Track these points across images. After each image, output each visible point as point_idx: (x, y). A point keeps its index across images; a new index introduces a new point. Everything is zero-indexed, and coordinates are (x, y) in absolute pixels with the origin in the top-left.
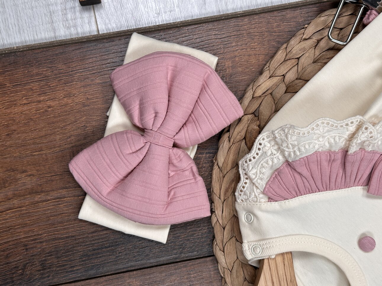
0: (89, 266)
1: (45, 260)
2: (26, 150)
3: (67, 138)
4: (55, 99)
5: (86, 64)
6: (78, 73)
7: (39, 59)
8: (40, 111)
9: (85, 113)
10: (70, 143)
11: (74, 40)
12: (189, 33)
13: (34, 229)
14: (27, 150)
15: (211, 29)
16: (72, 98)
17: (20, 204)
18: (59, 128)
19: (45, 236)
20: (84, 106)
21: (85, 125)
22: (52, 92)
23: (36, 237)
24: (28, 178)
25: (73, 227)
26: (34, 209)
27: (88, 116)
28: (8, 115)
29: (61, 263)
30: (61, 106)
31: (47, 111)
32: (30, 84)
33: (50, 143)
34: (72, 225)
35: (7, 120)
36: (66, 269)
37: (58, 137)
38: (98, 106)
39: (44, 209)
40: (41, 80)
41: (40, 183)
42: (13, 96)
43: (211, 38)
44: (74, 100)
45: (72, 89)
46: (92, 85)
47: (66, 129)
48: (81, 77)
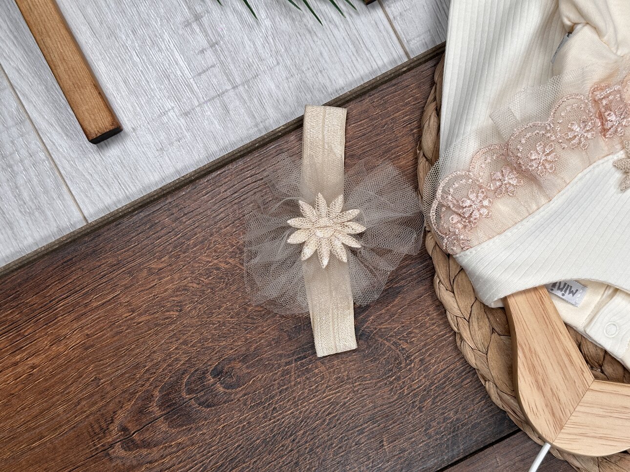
2: (19, 443)
3: (76, 406)
4: (38, 352)
8: (21, 378)
10: (82, 413)
11: (39, 253)
12: (211, 186)
15: (243, 169)
16: (63, 342)
20: (86, 349)
21: (96, 378)
27: (97, 361)
31: (31, 374)
37: (61, 409)
38: (108, 342)
43: (248, 184)
48: (68, 306)
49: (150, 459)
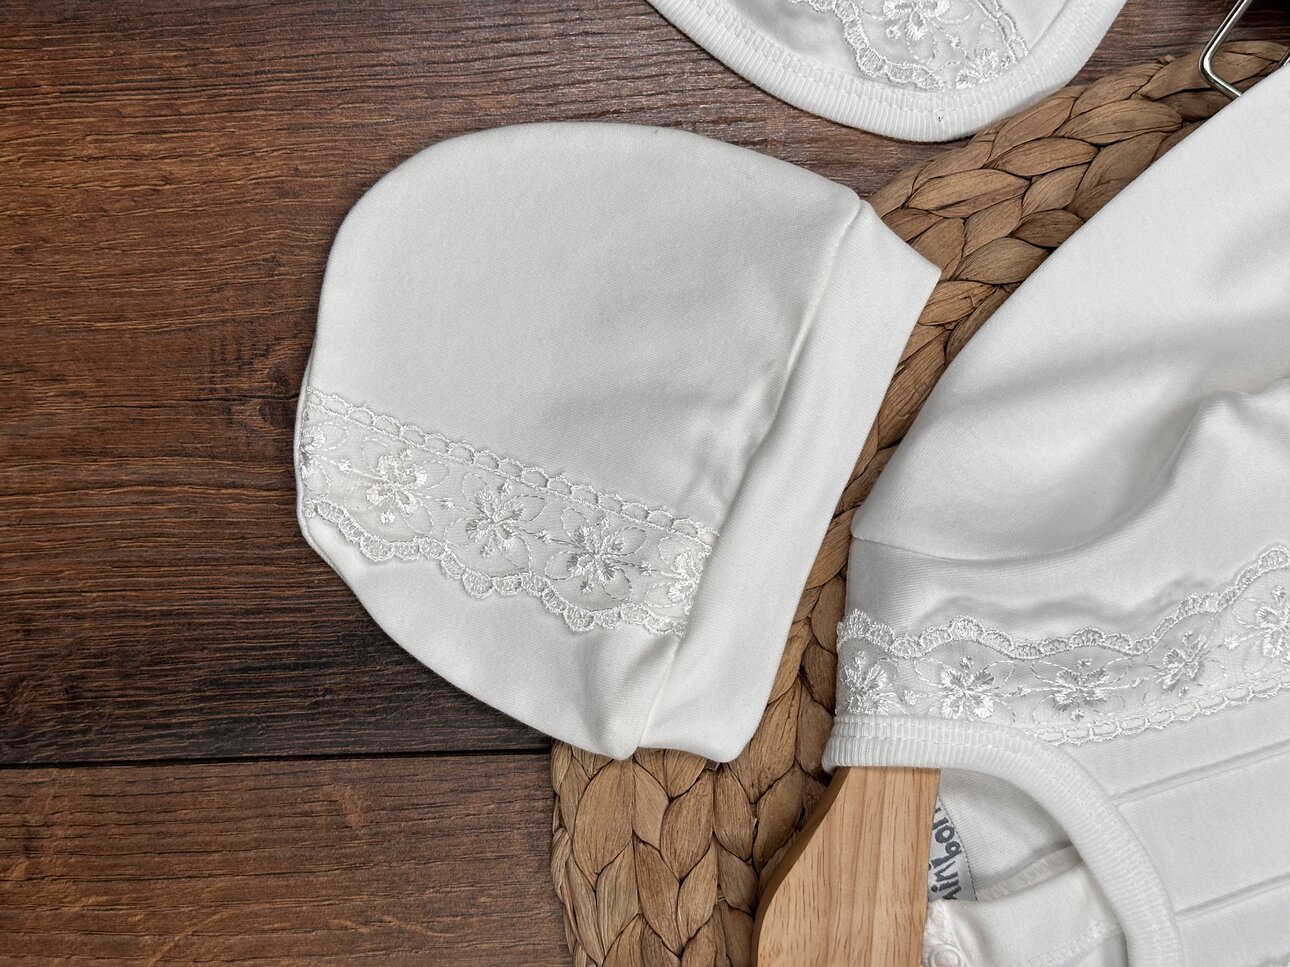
0: (221, 719)
1: (83, 677)
5: (306, 56)
6: (276, 83)
7: (156, 16)
9: (279, 216)
13: (61, 572)
14: (75, 311)
17: (28, 482)
18: (188, 254)
19: (94, 600)
22: (183, 132)
23: (65, 596)
24: (66, 402)
25: (186, 586)
26: (71, 504)
28: (30, 186)
29: (131, 696)
30: (205, 183)
32: (117, 95)
34: (186, 578)
35: (24, 202)
36: (145, 718)
39: (103, 509)
40: (154, 89)
41: (100, 425)
42: (55, 127)
44: (252, 169)
45: (251, 131)
47: (211, 260)
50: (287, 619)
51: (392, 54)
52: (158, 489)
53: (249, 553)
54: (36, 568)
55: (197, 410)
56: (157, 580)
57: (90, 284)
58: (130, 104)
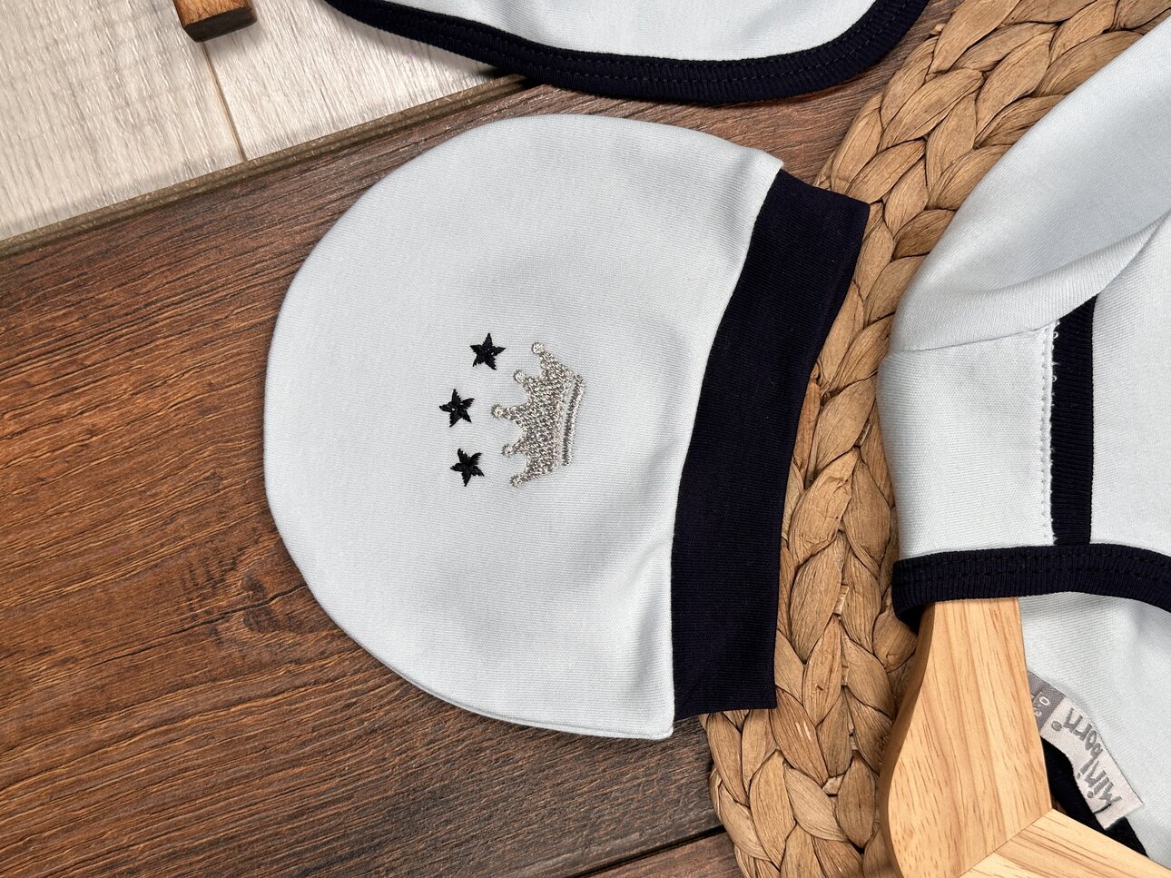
2: (40, 580)
3: (165, 524)
4: (106, 403)
5: (187, 275)
6: (166, 309)
7: (35, 282)
8: (65, 449)
9: (208, 433)
10: (175, 539)
11: (140, 205)
13: (104, 833)
14: (42, 582)
16: (160, 391)
17: (48, 758)
18: (133, 496)
19: (142, 852)
20: (204, 413)
21: (214, 474)
22: (94, 382)
23: (115, 855)
24: (60, 671)
25: (226, 810)
26: (93, 767)
27: (221, 442)
30: (128, 424)
31: (86, 444)
32: (21, 367)
33: (112, 547)
34: (222, 803)
37: (134, 525)
38: (249, 406)
39: (126, 762)
40: (54, 351)
41: (98, 683)
44: (169, 397)
45: (157, 362)
46: (217, 339)
48: (180, 320)
49: (297, 654)
50: (330, 813)
51: (268, 248)
52: (171, 726)
53: (275, 761)
54: (80, 836)
55: (185, 641)
56: (197, 813)
57: (49, 553)
58: (36, 372)
